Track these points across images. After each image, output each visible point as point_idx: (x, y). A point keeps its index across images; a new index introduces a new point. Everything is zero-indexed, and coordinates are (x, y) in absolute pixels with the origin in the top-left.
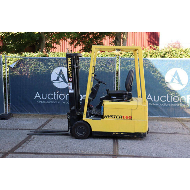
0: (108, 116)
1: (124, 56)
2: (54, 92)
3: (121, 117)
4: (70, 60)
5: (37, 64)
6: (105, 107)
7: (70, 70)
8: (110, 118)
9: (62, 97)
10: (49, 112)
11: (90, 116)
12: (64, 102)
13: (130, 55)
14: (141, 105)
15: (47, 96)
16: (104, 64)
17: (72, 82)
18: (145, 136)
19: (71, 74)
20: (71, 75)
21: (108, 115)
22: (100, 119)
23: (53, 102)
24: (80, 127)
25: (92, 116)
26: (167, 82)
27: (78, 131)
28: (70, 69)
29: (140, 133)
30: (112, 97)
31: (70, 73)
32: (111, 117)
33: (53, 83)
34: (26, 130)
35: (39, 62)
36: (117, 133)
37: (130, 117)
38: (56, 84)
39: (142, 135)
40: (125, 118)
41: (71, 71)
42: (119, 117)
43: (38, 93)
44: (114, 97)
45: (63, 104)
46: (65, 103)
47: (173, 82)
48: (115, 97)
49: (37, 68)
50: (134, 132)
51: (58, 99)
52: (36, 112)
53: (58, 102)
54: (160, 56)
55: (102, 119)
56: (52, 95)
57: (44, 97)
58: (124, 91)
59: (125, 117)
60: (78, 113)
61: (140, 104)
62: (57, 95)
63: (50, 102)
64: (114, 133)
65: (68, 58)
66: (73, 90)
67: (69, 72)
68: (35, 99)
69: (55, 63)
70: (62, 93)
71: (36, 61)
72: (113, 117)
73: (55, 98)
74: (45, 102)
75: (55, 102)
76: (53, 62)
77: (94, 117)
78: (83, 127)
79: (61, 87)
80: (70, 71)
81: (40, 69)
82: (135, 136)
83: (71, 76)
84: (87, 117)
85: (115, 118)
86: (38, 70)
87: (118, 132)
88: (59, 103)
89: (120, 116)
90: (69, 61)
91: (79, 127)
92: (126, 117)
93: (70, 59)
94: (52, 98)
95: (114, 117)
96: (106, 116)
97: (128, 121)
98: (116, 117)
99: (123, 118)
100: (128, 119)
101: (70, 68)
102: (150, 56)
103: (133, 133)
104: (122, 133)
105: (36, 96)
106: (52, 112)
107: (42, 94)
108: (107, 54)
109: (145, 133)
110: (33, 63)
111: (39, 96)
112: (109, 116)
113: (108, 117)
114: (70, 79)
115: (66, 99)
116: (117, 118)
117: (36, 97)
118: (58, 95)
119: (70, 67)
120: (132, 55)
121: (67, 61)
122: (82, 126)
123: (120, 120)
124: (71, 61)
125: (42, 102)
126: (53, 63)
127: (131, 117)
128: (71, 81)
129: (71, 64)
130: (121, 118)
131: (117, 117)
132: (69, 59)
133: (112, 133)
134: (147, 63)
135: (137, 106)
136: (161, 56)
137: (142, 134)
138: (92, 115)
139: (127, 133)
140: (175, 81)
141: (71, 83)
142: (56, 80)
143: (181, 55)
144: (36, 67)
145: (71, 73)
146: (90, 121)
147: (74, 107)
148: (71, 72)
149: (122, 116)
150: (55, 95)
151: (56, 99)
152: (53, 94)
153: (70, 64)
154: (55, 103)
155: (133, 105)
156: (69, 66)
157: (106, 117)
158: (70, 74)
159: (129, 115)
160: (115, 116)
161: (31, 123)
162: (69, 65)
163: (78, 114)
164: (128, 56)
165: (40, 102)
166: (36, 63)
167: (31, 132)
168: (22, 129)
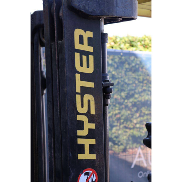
7: (88, 114)
19: (93, 141)
28: (85, 110)
31: (85, 132)
83: (93, 157)
93: (90, 34)
119: (85, 91)
148: (93, 126)
158: (87, 143)
162: (85, 77)
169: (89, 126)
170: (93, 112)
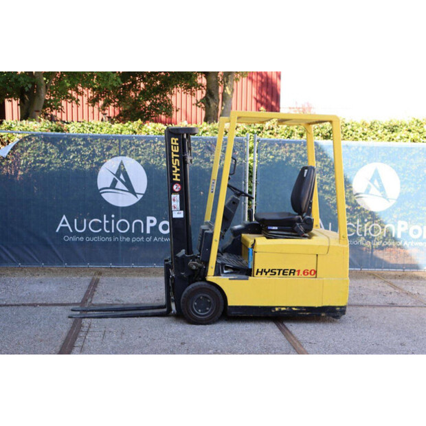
0: (263, 271)
1: (243, 133)
2: (105, 216)
3: (292, 272)
4: (177, 142)
5: (39, 148)
6: (257, 249)
7: (177, 165)
8: (268, 274)
9: (123, 226)
10: (91, 262)
11: (223, 272)
12: (128, 239)
13: (255, 131)
14: (337, 244)
15: (88, 224)
16: (200, 151)
17: (179, 192)
18: (344, 314)
19: (179, 175)
20: (178, 177)
21: (264, 268)
22: (244, 276)
23: (101, 239)
24: (201, 296)
25: (225, 272)
26: (357, 194)
27: (195, 306)
28: (175, 164)
29: (334, 308)
30: (269, 228)
31: (176, 171)
32: (272, 272)
33: (103, 195)
34: (59, 307)
35: (46, 142)
36: (283, 309)
37: (313, 272)
38: (109, 198)
39: (337, 311)
40: (303, 276)
41: (178, 167)
42: (289, 271)
43: (64, 217)
44: (274, 228)
45: (124, 243)
46: (131, 240)
47: (370, 192)
48: (277, 228)
49: (41, 158)
50: (320, 305)
51: (113, 231)
52: (61, 263)
53: (112, 239)
54: (320, 134)
55: (250, 278)
56: (100, 221)
57: (80, 227)
58: (289, 214)
59: (301, 273)
60: (193, 265)
61: (334, 243)
62: (111, 222)
63: (94, 239)
64: (277, 309)
65: (172, 139)
66: (182, 212)
67: (174, 169)
68: (57, 231)
69: (84, 145)
70: (122, 218)
71: (37, 141)
72: (275, 273)
73: (107, 230)
74: (81, 239)
75: (105, 239)
76: (80, 145)
77: (231, 273)
78: (208, 296)
79: (121, 204)
80: (176, 167)
81: (48, 159)
82: (323, 315)
83: (179, 180)
84: (217, 273)
85: (279, 274)
86: (42, 162)
87: (286, 307)
88: (115, 240)
89: (291, 270)
90: (174, 145)
91: (198, 296)
92: (304, 273)
93: (177, 139)
94: (100, 230)
95: (277, 272)
96: (260, 270)
97: (309, 280)
98: (282, 272)
99: (298, 274)
100: (309, 276)
101: (176, 160)
102: (299, 136)
103: (319, 308)
104: (294, 309)
105: (61, 225)
106: (100, 261)
107: (76, 220)
108: (205, 129)
109: (345, 307)
110: (29, 146)
111: (68, 225)
112: (267, 271)
113: (264, 273)
114: (175, 187)
115: (133, 231)
116: (283, 274)
117: (61, 227)
118: (113, 221)
119: (175, 158)
120: (260, 132)
121: (170, 145)
122: (205, 295)
123: (290, 279)
124: (179, 146)
125: (74, 239)
126: (79, 147)
127: (316, 272)
128: (177, 190)
129: (177, 151)
130: (292, 274)
131: (284, 272)
132: (174, 141)
133: (274, 307)
134: (295, 151)
135: (329, 247)
136: (322, 136)
137: (338, 309)
138: (227, 268)
139: (305, 307)
140: (374, 190)
141: (178, 196)
142: (109, 186)
143: (363, 134)
144: (38, 156)
145: (178, 172)
146: (224, 282)
147: (184, 250)
148: (179, 170)
149: (295, 270)
150: (105, 222)
151: (108, 232)
152: (102, 220)
153: (175, 151)
154: (107, 242)
155: (319, 246)
156: (173, 155)
157: (259, 274)
158: (177, 175)
159: (311, 267)
160: (280, 270)
161: (54, 288)
162: (175, 153)
163: (194, 267)
164: (251, 134)
165: (69, 239)
166: (37, 145)
167: (72, 310)
168: (46, 305)
169: (177, 170)
170: (179, 165)
